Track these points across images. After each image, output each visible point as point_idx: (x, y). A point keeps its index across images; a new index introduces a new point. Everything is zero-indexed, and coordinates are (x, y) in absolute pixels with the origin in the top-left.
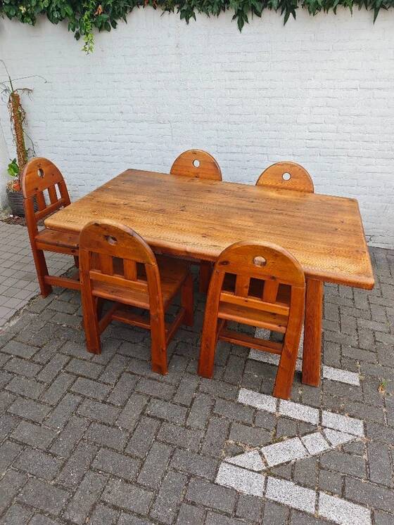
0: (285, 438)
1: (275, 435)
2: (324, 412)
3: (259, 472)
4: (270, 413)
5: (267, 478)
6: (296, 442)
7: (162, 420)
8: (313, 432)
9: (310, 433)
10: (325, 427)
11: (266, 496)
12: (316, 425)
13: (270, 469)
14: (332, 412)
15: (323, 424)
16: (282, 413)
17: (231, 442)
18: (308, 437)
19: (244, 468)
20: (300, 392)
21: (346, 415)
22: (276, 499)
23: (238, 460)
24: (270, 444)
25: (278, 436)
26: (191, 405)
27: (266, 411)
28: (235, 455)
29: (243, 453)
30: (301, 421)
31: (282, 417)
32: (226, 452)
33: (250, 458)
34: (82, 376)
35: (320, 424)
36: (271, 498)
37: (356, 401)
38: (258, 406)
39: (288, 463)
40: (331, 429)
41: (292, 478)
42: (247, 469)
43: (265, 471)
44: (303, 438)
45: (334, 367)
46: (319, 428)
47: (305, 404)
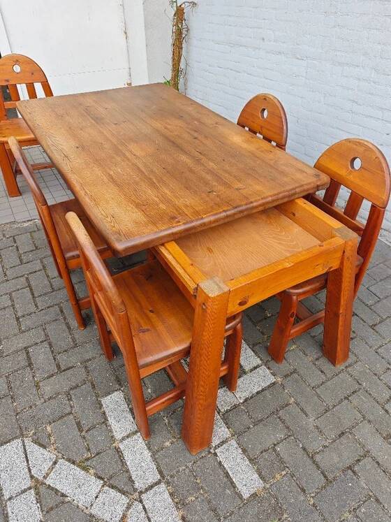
0: (92, 471)
1: (87, 459)
2: (163, 486)
3: (32, 477)
4: (112, 437)
5: (30, 488)
6: (95, 485)
7: (30, 365)
8: (123, 492)
9: (120, 491)
10: (141, 501)
11: (8, 503)
12: (135, 490)
13: (43, 483)
14: (171, 495)
15: (144, 497)
16: (122, 447)
17: (49, 428)
18: (113, 492)
19: (28, 461)
20: (168, 444)
21: (181, 513)
22: (10, 514)
23: (33, 448)
24: (74, 463)
25: (89, 463)
26: (64, 371)
27: (111, 431)
28: (36, 442)
29: (44, 447)
30: (128, 471)
31: (118, 450)
32: (35, 434)
33: (41, 458)
34: (31, 290)
35: (141, 493)
36: (9, 509)
37: (214, 510)
38: (111, 421)
39: (63, 495)
40: (144, 508)
41: (47, 512)
42: (28, 464)
43: (37, 480)
44: (106, 488)
45: (244, 451)
46: (136, 495)
47: (155, 460)
